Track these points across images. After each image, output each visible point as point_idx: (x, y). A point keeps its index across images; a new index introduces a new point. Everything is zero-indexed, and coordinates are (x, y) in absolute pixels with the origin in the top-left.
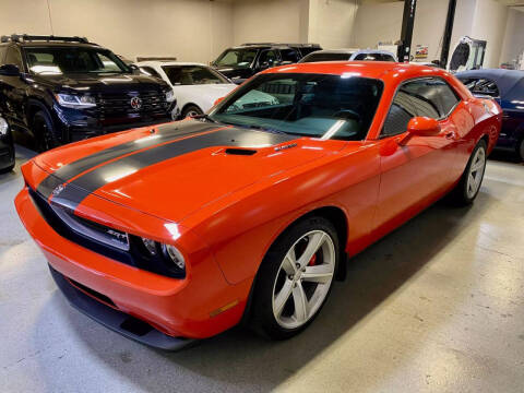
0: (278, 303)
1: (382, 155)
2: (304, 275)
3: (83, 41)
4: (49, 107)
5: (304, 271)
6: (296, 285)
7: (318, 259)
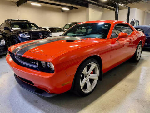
0: (82, 84)
1: (111, 44)
2: (89, 77)
3: (27, 21)
4: (17, 38)
5: (90, 76)
6: (87, 80)
7: (94, 72)
